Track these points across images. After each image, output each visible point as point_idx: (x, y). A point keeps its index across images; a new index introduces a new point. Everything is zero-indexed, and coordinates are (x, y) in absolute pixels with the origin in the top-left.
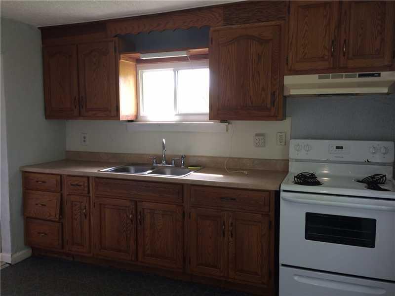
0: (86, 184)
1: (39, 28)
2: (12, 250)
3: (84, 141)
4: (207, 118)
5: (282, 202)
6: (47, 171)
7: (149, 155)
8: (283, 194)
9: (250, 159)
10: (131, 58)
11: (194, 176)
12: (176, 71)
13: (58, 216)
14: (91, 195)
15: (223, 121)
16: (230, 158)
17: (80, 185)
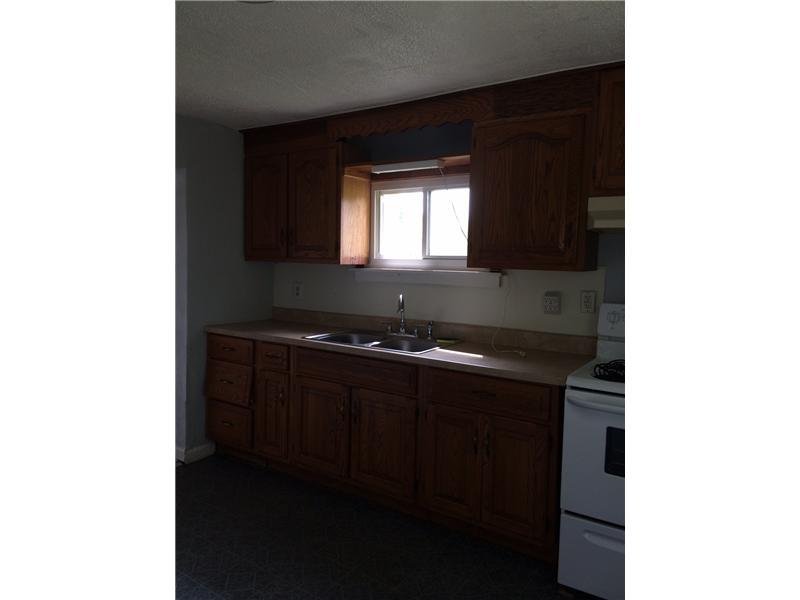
0: (285, 357)
1: (240, 131)
2: (187, 443)
3: (298, 294)
4: (464, 264)
5: (567, 407)
6: (238, 334)
7: (383, 318)
8: (569, 393)
9: (535, 333)
10: (361, 172)
11: (439, 354)
12: (427, 192)
13: (247, 400)
14: (291, 372)
15: (495, 268)
16: (502, 329)
17: (277, 357)
